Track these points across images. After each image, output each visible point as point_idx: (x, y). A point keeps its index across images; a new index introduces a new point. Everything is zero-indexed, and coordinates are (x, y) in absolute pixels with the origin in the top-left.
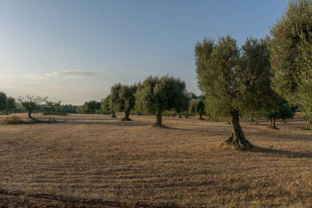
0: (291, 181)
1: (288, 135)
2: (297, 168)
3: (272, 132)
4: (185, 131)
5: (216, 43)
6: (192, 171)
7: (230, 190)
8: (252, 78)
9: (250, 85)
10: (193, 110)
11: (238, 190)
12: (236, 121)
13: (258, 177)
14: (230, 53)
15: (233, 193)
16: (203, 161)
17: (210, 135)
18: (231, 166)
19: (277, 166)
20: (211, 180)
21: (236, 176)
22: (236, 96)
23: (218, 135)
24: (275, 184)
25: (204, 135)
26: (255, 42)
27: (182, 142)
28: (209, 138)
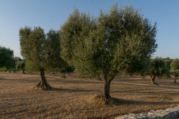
0: (68, 104)
1: (70, 81)
2: (72, 97)
3: (63, 80)
4: (12, 81)
5: (32, 29)
6: (13, 105)
7: (35, 113)
8: (52, 51)
9: (51, 55)
10: (19, 67)
11: (40, 113)
12: (42, 74)
13: (52, 104)
14: (40, 36)
15: (37, 114)
16: (21, 98)
17: (28, 82)
18: (38, 99)
19: (62, 97)
20: (25, 109)
21: (40, 105)
22: (43, 60)
23: (33, 82)
24: (60, 106)
25: (24, 82)
26: (54, 32)
27: (9, 87)
28: (27, 84)
